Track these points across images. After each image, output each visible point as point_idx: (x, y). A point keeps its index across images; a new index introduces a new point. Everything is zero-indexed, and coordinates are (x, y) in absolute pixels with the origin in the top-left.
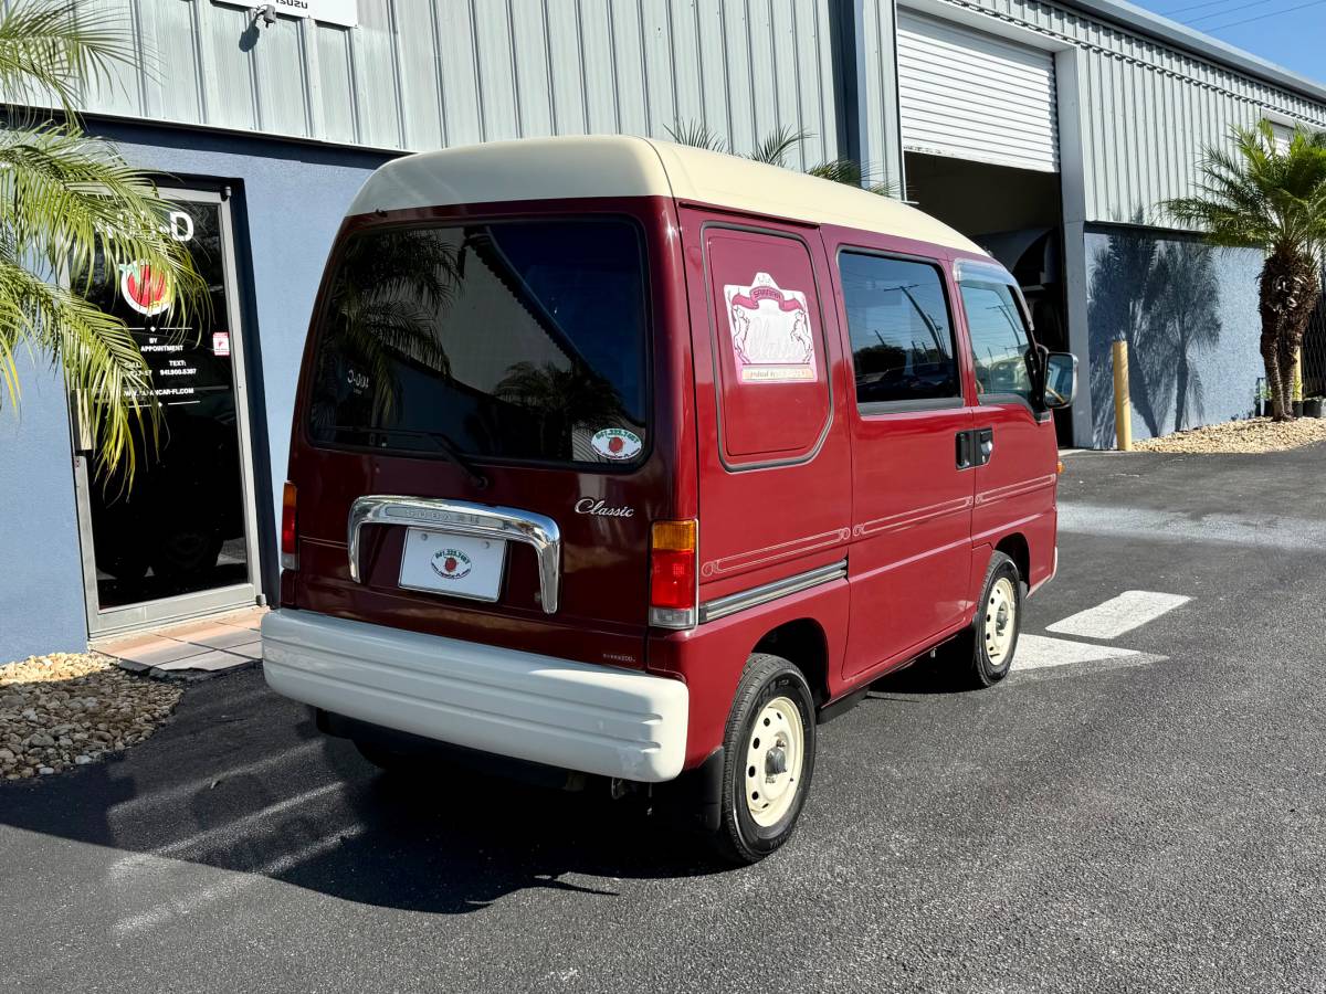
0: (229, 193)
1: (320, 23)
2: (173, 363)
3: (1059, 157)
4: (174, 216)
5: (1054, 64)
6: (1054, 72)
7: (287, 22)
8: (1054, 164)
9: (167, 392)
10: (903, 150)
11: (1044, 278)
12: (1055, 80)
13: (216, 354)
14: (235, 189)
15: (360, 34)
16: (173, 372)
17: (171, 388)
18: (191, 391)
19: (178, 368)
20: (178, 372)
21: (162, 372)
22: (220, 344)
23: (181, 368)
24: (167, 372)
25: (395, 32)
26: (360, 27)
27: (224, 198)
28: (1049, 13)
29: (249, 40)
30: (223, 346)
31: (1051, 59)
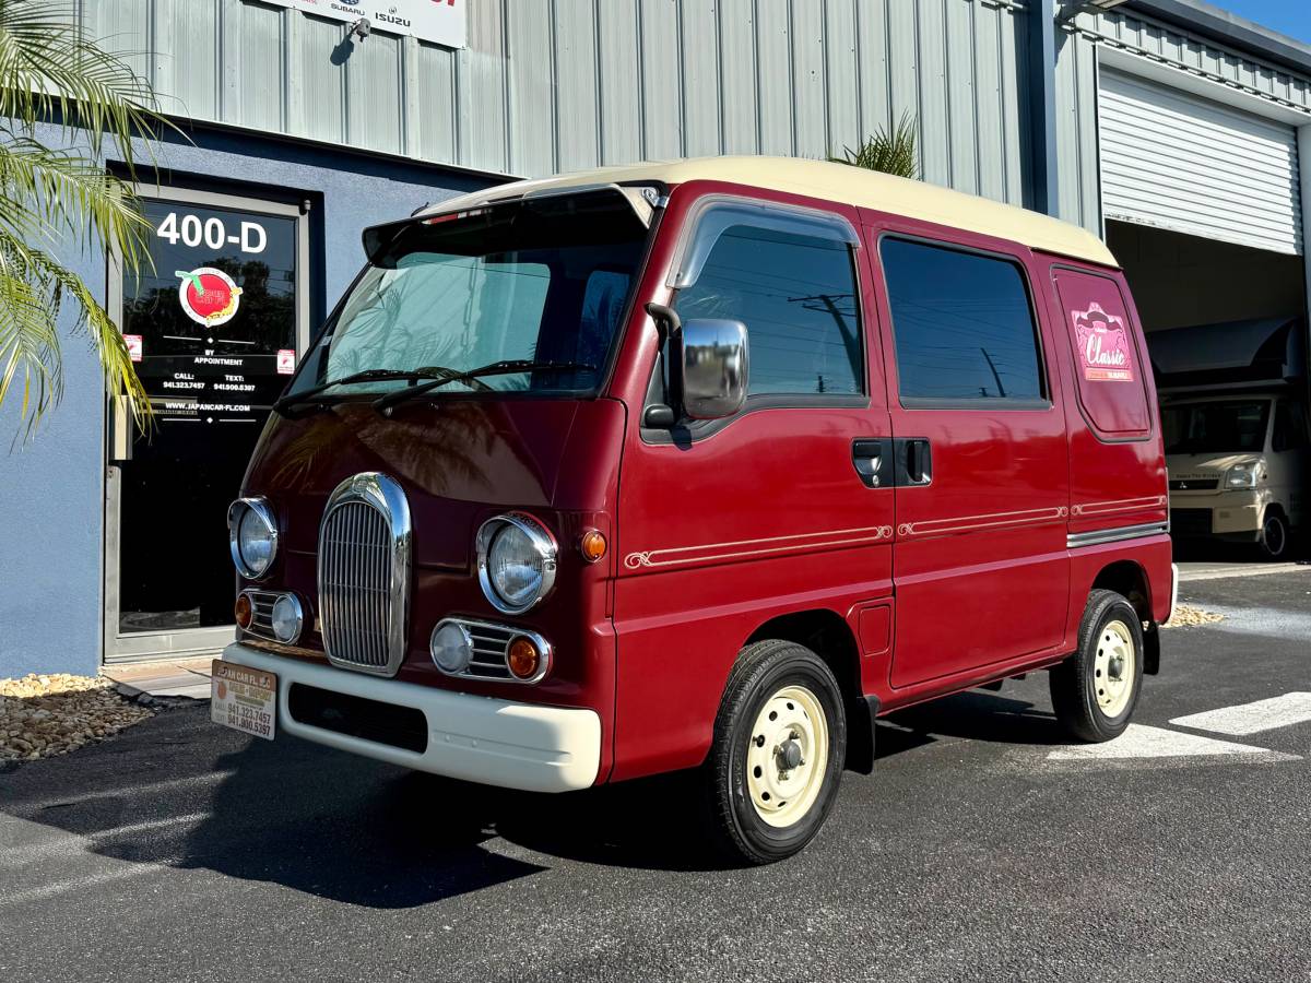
0: (308, 207)
1: (423, 42)
2: (229, 377)
3: (1302, 239)
4: (246, 226)
5: (1296, 139)
6: (1297, 148)
7: (386, 39)
8: (1295, 246)
9: (220, 407)
10: (1103, 217)
11: (1287, 371)
12: (1297, 156)
13: (279, 372)
14: (314, 203)
15: (468, 57)
16: (228, 387)
17: (224, 404)
18: (247, 408)
19: (234, 383)
20: (235, 387)
21: (216, 386)
22: (285, 362)
23: (239, 383)
24: (221, 387)
25: (507, 57)
26: (469, 50)
27: (303, 212)
28: (1287, 83)
29: (341, 54)
30: (287, 364)
31: (1293, 134)
